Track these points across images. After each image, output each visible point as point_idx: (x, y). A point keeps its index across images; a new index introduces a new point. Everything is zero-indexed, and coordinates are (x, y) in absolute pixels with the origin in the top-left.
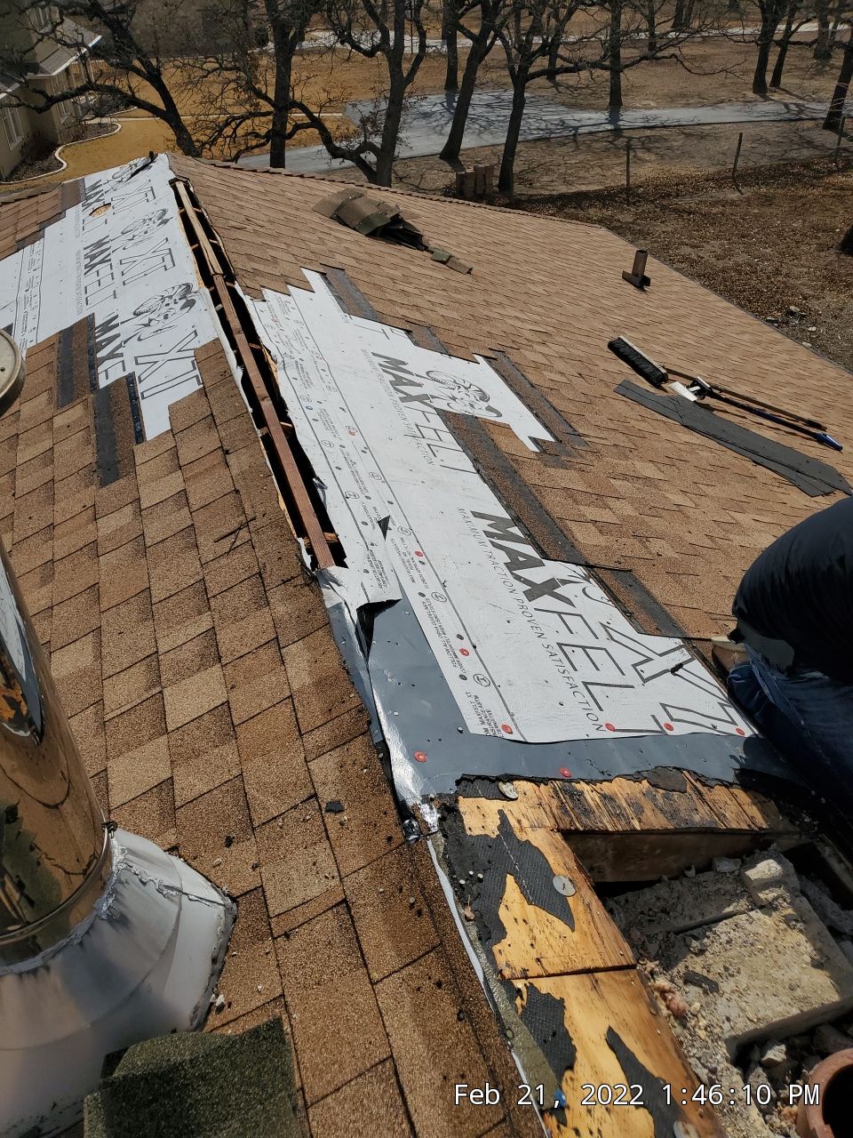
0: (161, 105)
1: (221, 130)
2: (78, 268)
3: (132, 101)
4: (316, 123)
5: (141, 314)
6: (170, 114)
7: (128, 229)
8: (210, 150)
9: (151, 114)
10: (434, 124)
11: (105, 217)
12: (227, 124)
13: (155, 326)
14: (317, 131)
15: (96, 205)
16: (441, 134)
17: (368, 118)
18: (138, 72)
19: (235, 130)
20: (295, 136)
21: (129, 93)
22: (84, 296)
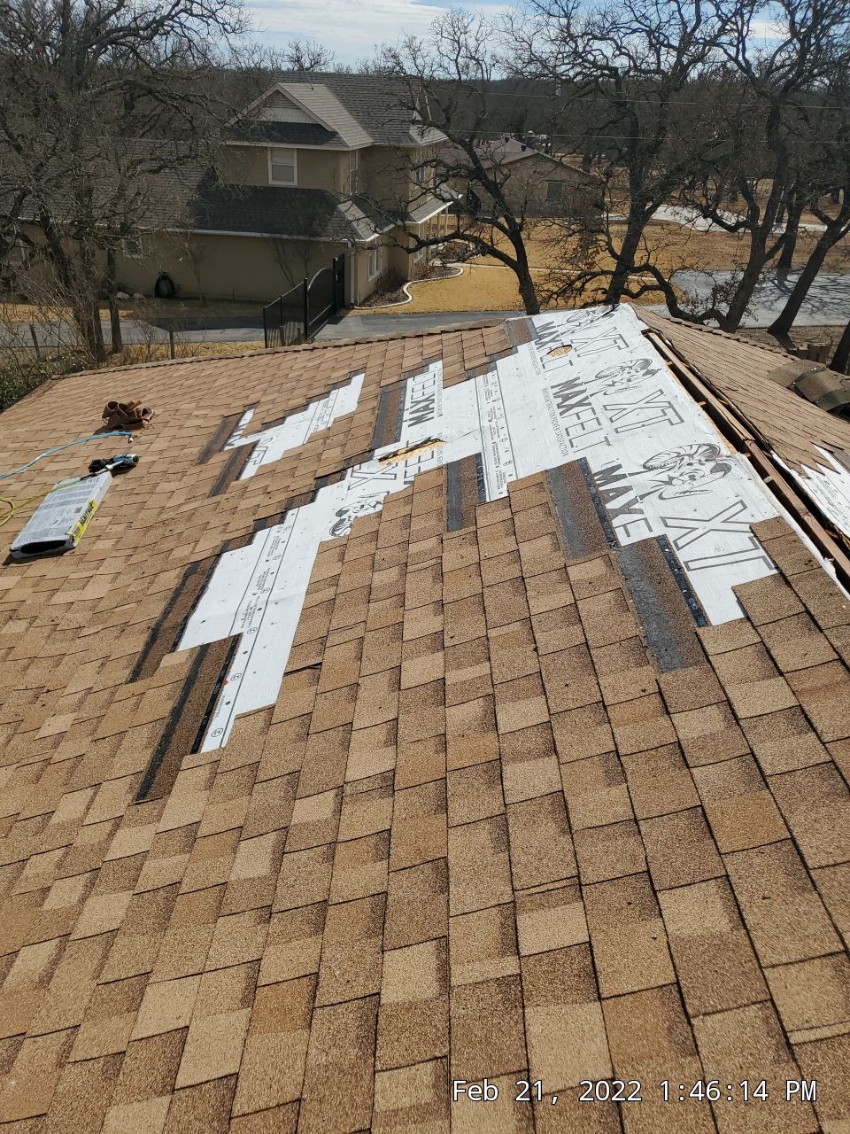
0: (513, 255)
1: (573, 282)
2: (549, 407)
3: (490, 250)
4: (664, 286)
5: (651, 469)
6: (520, 266)
7: (603, 374)
8: (556, 299)
9: (503, 263)
10: (765, 299)
11: (568, 358)
12: (579, 278)
13: (678, 486)
14: (662, 294)
15: (553, 345)
16: (770, 309)
17: (722, 287)
18: (501, 228)
19: (584, 284)
20: (643, 296)
21: (490, 244)
22: (567, 439)
